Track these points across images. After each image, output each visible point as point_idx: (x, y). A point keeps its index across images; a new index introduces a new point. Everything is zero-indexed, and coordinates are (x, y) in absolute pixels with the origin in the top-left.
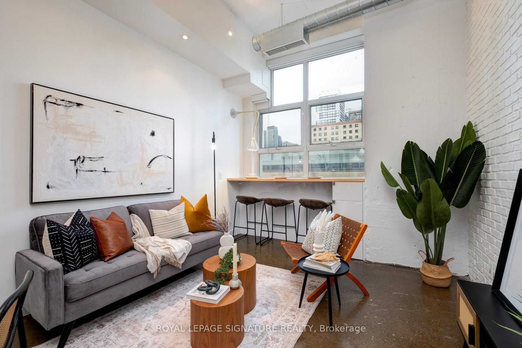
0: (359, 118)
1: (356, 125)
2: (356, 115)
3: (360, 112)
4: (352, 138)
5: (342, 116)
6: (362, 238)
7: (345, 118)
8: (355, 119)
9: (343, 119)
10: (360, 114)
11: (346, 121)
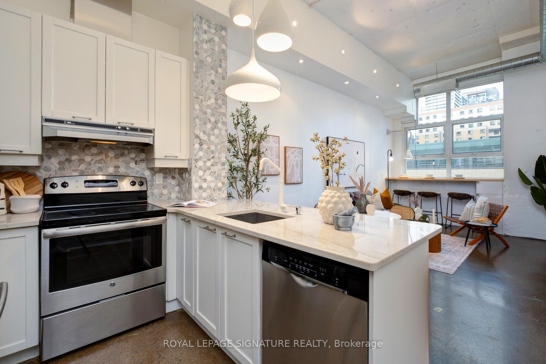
0: (484, 99)
1: (479, 110)
2: (478, 96)
3: (485, 92)
4: (473, 127)
5: (457, 100)
6: (502, 218)
7: (462, 101)
8: (477, 101)
9: (459, 102)
10: (484, 95)
11: (463, 104)
